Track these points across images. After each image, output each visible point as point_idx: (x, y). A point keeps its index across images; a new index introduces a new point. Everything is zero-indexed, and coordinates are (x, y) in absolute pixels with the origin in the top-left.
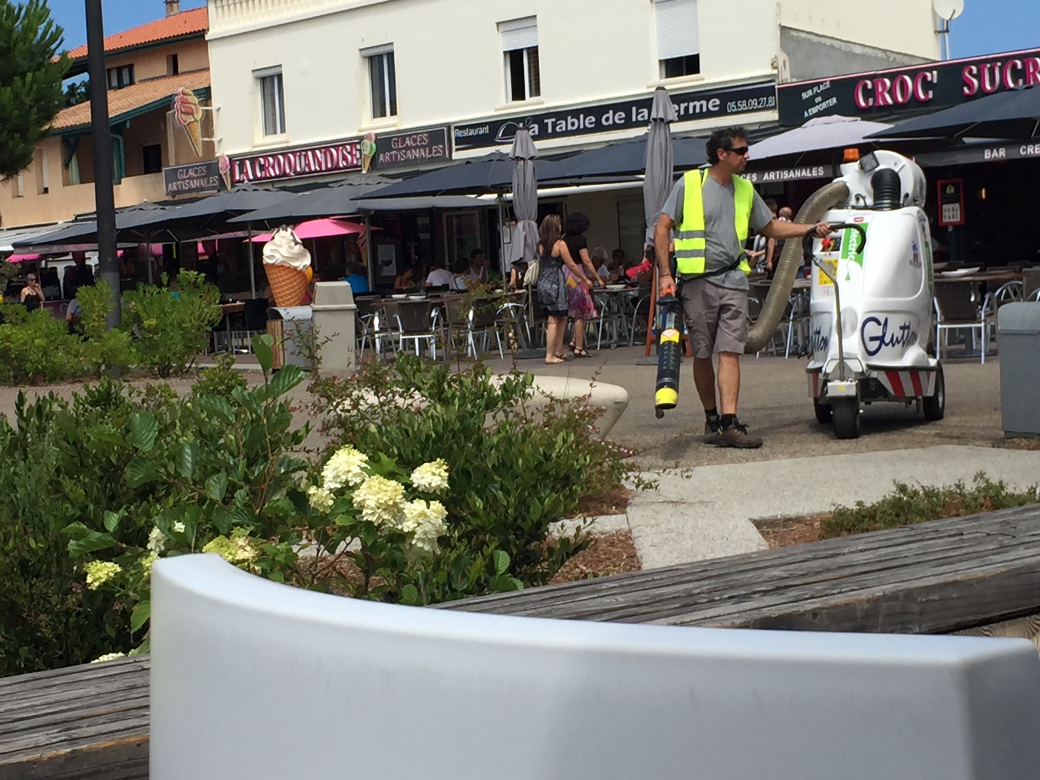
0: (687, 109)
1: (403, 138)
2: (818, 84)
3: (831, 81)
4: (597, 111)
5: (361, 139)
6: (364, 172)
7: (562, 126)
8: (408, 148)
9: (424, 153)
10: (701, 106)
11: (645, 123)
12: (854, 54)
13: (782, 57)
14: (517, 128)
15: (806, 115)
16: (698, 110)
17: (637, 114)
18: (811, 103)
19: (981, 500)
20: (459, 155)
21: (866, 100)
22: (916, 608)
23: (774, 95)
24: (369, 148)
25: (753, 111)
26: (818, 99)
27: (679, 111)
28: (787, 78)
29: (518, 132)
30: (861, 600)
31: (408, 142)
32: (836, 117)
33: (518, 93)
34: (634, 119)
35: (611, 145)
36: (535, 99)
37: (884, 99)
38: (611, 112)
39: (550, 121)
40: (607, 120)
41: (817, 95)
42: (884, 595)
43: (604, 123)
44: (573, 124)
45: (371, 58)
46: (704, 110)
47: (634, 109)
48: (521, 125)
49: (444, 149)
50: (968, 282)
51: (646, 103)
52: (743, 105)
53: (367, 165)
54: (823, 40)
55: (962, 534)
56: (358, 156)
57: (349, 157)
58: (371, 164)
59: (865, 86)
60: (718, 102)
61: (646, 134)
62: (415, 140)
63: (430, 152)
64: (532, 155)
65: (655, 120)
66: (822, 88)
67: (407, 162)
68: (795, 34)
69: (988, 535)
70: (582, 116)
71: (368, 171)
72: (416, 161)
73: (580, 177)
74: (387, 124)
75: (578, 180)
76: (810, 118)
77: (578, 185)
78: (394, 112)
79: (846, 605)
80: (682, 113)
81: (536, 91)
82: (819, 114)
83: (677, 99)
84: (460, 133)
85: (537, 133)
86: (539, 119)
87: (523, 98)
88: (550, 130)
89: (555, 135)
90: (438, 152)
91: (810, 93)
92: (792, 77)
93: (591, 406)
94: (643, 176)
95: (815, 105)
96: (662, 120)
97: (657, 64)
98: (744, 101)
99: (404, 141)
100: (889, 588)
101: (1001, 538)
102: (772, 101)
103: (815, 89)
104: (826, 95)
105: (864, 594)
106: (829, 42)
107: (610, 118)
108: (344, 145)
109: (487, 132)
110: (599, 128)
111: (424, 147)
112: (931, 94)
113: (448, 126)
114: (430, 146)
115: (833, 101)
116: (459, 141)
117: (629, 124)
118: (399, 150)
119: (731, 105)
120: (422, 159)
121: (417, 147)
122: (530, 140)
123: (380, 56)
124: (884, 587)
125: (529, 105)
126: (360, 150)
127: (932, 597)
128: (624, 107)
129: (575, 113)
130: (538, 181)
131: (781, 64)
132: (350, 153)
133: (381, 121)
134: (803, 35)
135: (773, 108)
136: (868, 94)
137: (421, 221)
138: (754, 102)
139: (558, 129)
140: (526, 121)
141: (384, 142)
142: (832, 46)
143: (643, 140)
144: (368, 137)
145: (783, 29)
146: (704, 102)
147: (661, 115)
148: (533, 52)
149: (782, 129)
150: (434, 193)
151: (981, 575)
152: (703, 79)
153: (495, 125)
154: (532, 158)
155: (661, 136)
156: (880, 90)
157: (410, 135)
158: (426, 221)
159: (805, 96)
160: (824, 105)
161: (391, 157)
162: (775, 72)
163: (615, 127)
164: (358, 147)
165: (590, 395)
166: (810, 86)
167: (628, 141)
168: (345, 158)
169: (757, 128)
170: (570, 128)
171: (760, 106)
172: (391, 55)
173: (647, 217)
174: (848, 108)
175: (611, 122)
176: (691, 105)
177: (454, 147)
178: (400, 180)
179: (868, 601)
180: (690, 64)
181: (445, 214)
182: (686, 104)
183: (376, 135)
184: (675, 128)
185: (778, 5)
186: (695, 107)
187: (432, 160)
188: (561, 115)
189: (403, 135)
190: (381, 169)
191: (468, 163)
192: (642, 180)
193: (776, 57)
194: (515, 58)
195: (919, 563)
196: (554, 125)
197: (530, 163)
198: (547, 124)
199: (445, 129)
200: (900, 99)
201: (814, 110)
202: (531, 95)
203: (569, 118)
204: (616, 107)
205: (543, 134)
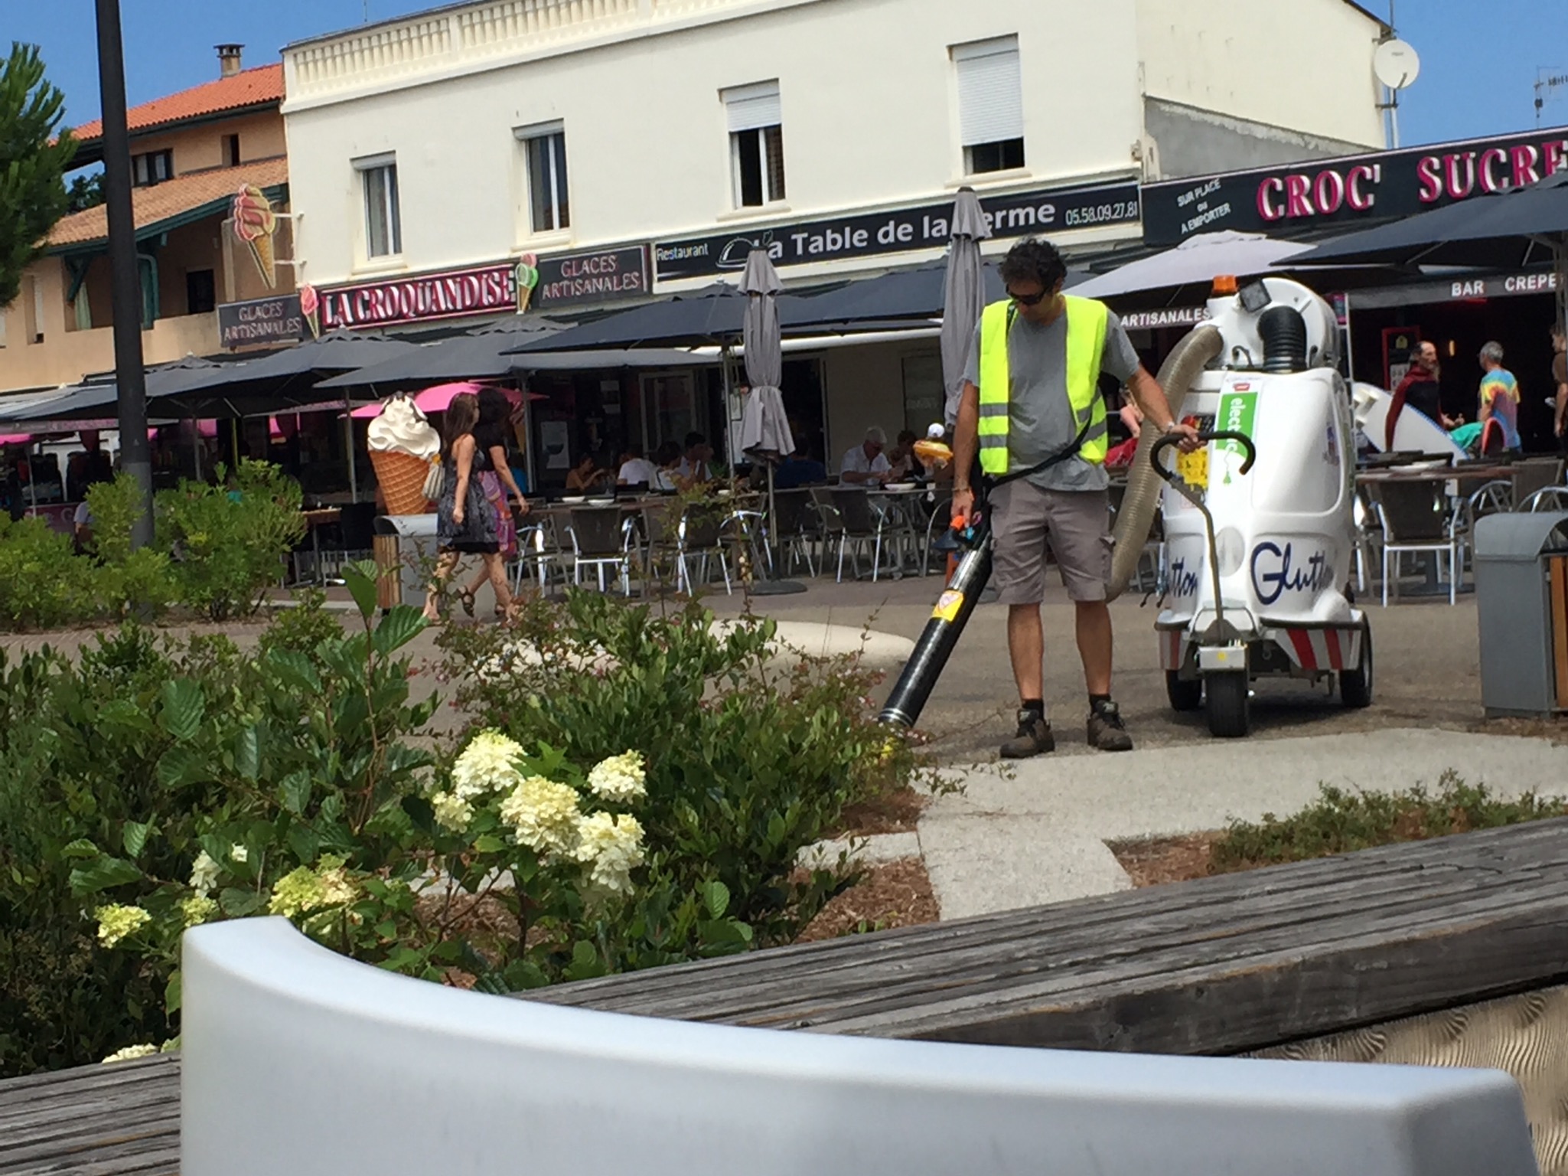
0: (1005, 219)
1: (580, 260)
2: (1201, 184)
3: (1222, 180)
4: (872, 222)
5: (516, 262)
6: (520, 312)
7: (818, 244)
8: (585, 277)
9: (609, 285)
10: (1027, 216)
11: (942, 241)
12: (1256, 138)
13: (1148, 143)
14: (750, 248)
15: (1184, 229)
16: (1022, 222)
17: (931, 227)
18: (1191, 211)
19: (1451, 813)
20: (662, 288)
21: (1274, 208)
22: (1352, 981)
23: (1137, 199)
24: (527, 277)
25: (1105, 223)
26: (1202, 207)
27: (993, 223)
28: (1155, 173)
29: (752, 253)
30: (1268, 970)
31: (587, 267)
32: (1229, 233)
33: (751, 195)
34: (926, 235)
35: (892, 273)
36: (777, 204)
37: (1302, 207)
38: (892, 223)
39: (799, 238)
40: (886, 235)
41: (1200, 200)
42: (1304, 962)
43: (881, 240)
44: (834, 242)
45: (530, 142)
46: (1032, 221)
47: (926, 219)
48: (756, 243)
49: (640, 278)
50: (1429, 482)
51: (945, 211)
52: (1089, 214)
53: (525, 301)
54: (1208, 118)
55: (1422, 868)
56: (511, 288)
57: (498, 290)
58: (530, 300)
59: (1273, 186)
60: (1052, 210)
61: (944, 257)
62: (597, 265)
63: (620, 283)
64: (773, 288)
65: (957, 236)
66: (1208, 189)
67: (585, 299)
68: (1166, 108)
69: (1461, 869)
70: (847, 230)
71: (527, 311)
72: (597, 297)
73: (845, 321)
74: (555, 241)
75: (843, 325)
76: (1190, 234)
77: (842, 333)
78: (564, 223)
79: (1246, 976)
80: (998, 225)
81: (779, 192)
82: (1205, 229)
83: (990, 205)
84: (665, 255)
85: (780, 254)
86: (783, 234)
87: (759, 202)
88: (800, 251)
89: (808, 257)
90: (631, 282)
91: (1190, 197)
92: (1163, 172)
93: (863, 668)
94: (940, 321)
95: (1198, 214)
96: (968, 236)
97: (961, 152)
98: (1092, 209)
99: (579, 267)
100: (1310, 950)
101: (1480, 874)
102: (1133, 208)
103: (1198, 191)
104: (1214, 200)
105: (1275, 960)
106: (1217, 120)
107: (890, 232)
108: (489, 272)
109: (706, 252)
110: (874, 247)
111: (610, 275)
112: (1371, 199)
113: (647, 243)
114: (619, 273)
115: (1225, 209)
116: (663, 266)
117: (918, 242)
118: (573, 279)
119: (1072, 213)
120: (608, 292)
121: (598, 276)
122: (770, 265)
123: (544, 139)
124: (1304, 949)
125: (769, 213)
126: (514, 280)
127: (1376, 965)
128: (912, 216)
129: (838, 225)
130: (783, 326)
131: (1145, 154)
132: (499, 284)
133: (545, 237)
134: (1180, 110)
135: (1135, 219)
136: (1276, 198)
137: (605, 386)
138: (1105, 210)
139: (811, 249)
140: (763, 237)
141: (550, 267)
142: (1222, 127)
143: (940, 266)
144: (527, 260)
145: (1149, 100)
146: (1031, 210)
147: (966, 229)
148: (774, 133)
149: (1149, 250)
150: (625, 345)
151: (1450, 930)
152: (1029, 175)
153: (716, 243)
154: (772, 293)
155: (966, 262)
156: (1295, 192)
157: (589, 258)
158: (615, 386)
159: (1182, 201)
160: (1211, 215)
161: (560, 290)
162: (1138, 164)
163: (897, 246)
164: (511, 274)
165: (861, 652)
166: (1190, 187)
167: (918, 268)
168: (491, 292)
169: (1110, 248)
170: (829, 247)
171: (1115, 216)
172: (559, 137)
173: (946, 382)
174: (1246, 220)
175: (891, 239)
176: (1012, 213)
177: (656, 276)
178: (575, 324)
179: (1280, 969)
180: (1009, 153)
181: (642, 377)
182: (1004, 213)
183: (539, 257)
184: (989, 248)
185: (1142, 64)
186: (1017, 217)
187: (623, 295)
188: (816, 228)
189: (579, 258)
190: (546, 309)
191: (676, 299)
192: (939, 326)
193: (1139, 143)
194: (745, 141)
195: (1354, 912)
196: (806, 243)
197: (770, 300)
198: (795, 241)
199: (642, 248)
200: (1325, 207)
201: (1197, 222)
202: (771, 198)
203: (829, 232)
204: (900, 217)
205: (789, 257)
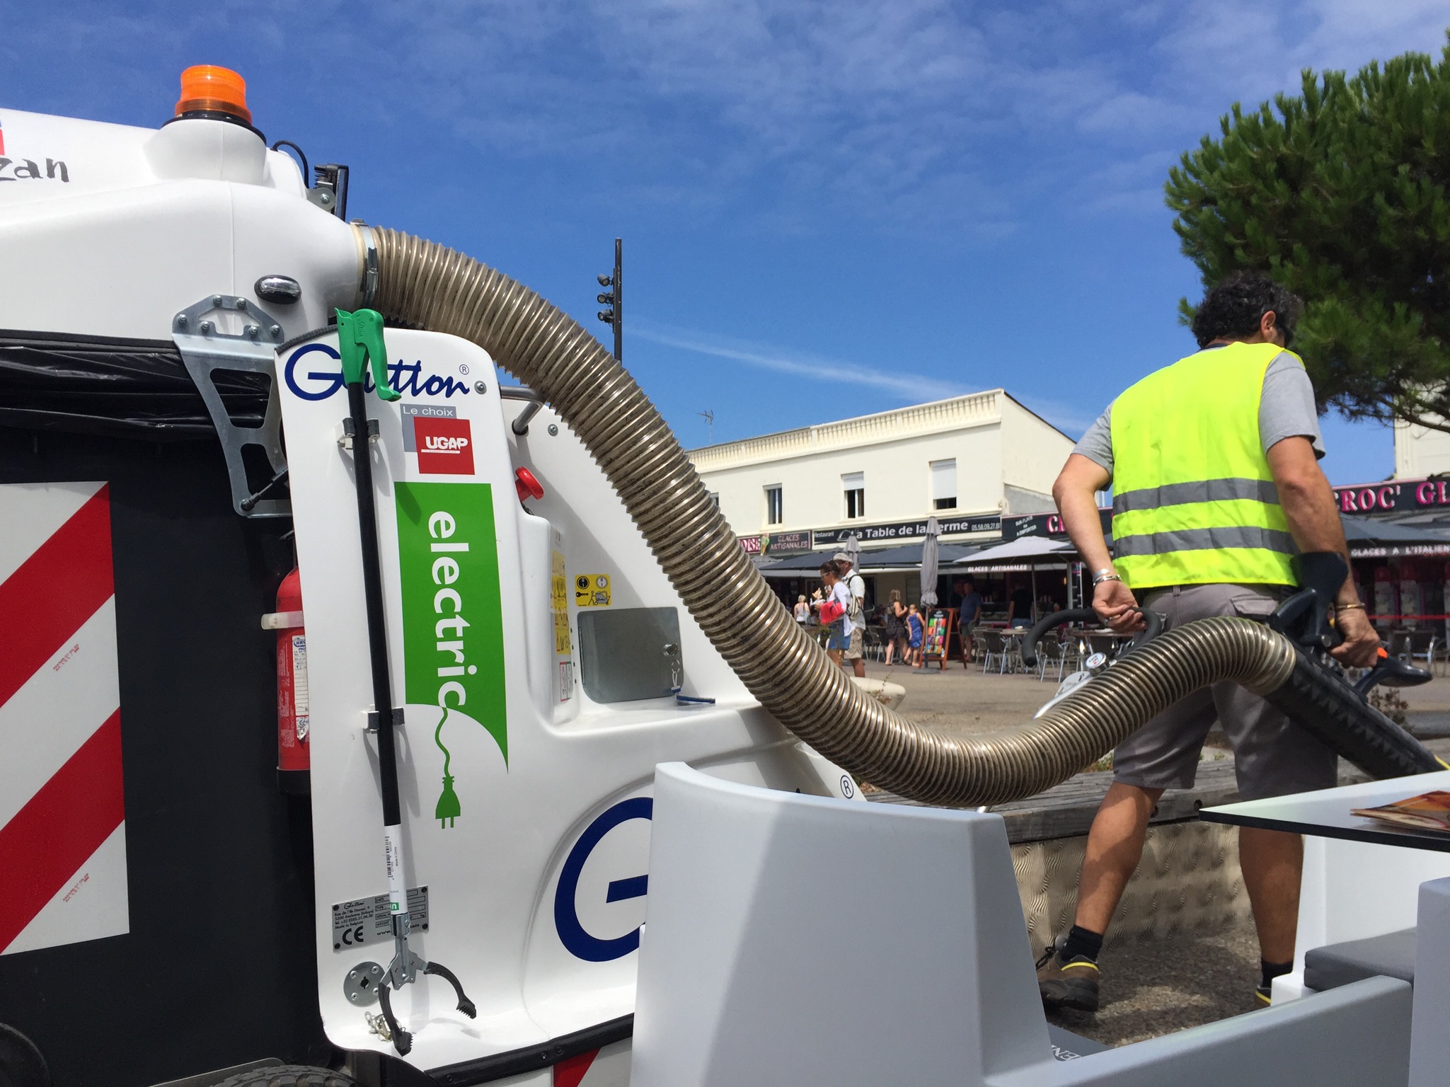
0: (948, 528)
1: (785, 537)
2: (1025, 517)
3: (1033, 517)
4: (897, 527)
5: (761, 536)
6: (762, 555)
7: (876, 534)
8: (787, 542)
9: (796, 546)
10: (957, 527)
11: (923, 535)
12: (1047, 501)
13: (1005, 501)
14: (850, 534)
15: (1018, 534)
16: (955, 529)
17: (920, 529)
18: (1021, 528)
20: (817, 547)
21: (1054, 528)
22: (1051, 822)
23: (999, 522)
24: (765, 541)
25: (987, 530)
26: (1025, 526)
27: (944, 529)
28: (1007, 513)
29: (850, 537)
30: (1019, 816)
31: (788, 539)
32: (1034, 538)
33: (851, 514)
34: (917, 532)
35: (904, 547)
36: (861, 518)
38: (904, 527)
39: (869, 531)
40: (902, 531)
41: (1025, 523)
42: (1033, 813)
43: (900, 533)
44: (882, 533)
45: (769, 491)
46: (959, 528)
47: (918, 526)
48: (852, 533)
49: (808, 544)
51: (925, 523)
52: (981, 527)
53: (764, 550)
54: (1029, 493)
55: (1082, 783)
56: (759, 545)
57: (754, 546)
58: (766, 550)
59: (1053, 520)
60: (966, 525)
61: (924, 542)
62: (792, 538)
63: (800, 545)
64: (857, 550)
65: (928, 534)
66: (1028, 519)
67: (787, 550)
68: (1012, 488)
69: (1097, 784)
70: (887, 529)
71: (764, 554)
72: (791, 550)
73: (885, 564)
74: (777, 528)
75: (884, 565)
76: (1020, 537)
77: (883, 568)
78: (780, 521)
79: (1011, 817)
80: (946, 529)
81: (862, 513)
82: (1025, 535)
83: (942, 522)
84: (817, 535)
85: (861, 537)
86: (863, 529)
87: (854, 517)
88: (869, 536)
89: (872, 538)
90: (804, 545)
91: (1020, 522)
92: (1011, 512)
93: (883, 696)
94: (920, 565)
95: (1023, 529)
96: (932, 535)
97: (932, 501)
98: (982, 525)
99: (785, 538)
100: (1035, 810)
102: (998, 525)
103: (1024, 520)
104: (1030, 524)
105: (1022, 812)
106: (1032, 494)
107: (903, 531)
108: (751, 539)
109: (833, 535)
110: (897, 536)
111: (796, 542)
113: (811, 531)
114: (800, 541)
115: (1034, 527)
116: (817, 539)
117: (914, 534)
118: (782, 543)
119: (974, 527)
120: (795, 548)
121: (792, 542)
122: (856, 540)
123: (774, 491)
124: (1033, 809)
125: (858, 521)
126: (760, 542)
127: (1060, 817)
128: (912, 525)
129: (884, 527)
130: (860, 565)
131: (1004, 505)
132: (755, 543)
133: (773, 526)
134: (1018, 489)
135: (999, 529)
136: (1054, 524)
137: (792, 584)
138: (987, 526)
139: (873, 536)
140: (856, 530)
141: (774, 538)
142: (1034, 497)
143: (921, 545)
144: (765, 535)
145: (1006, 485)
146: (958, 524)
147: (932, 532)
148: (861, 492)
149: (1003, 542)
150: (800, 569)
151: (1089, 806)
152: (958, 511)
153: (837, 532)
154: (857, 552)
155: (932, 543)
157: (789, 535)
158: (796, 583)
159: (1018, 524)
160: (1029, 530)
161: (777, 546)
162: (1000, 509)
163: (906, 536)
164: (759, 540)
165: (882, 690)
166: (1021, 519)
167: (914, 545)
168: (751, 546)
169: (989, 540)
170: (880, 535)
171: (991, 528)
172: (780, 490)
173: (922, 589)
174: (1042, 532)
175: (904, 533)
176: (951, 525)
177: (814, 543)
178: (782, 560)
179: (1024, 815)
180: (951, 503)
181: (806, 581)
182: (948, 525)
183: (770, 534)
184: (941, 538)
185: (1003, 471)
186: (953, 527)
187: (802, 549)
188: (876, 528)
189: (785, 535)
190: (771, 553)
191: (821, 552)
192: (920, 567)
193: (1001, 501)
194: (850, 495)
195: (1055, 797)
196: (871, 533)
197: (856, 555)
198: (867, 533)
199: (809, 532)
201: (1023, 532)
202: (859, 515)
203: (880, 529)
204: (908, 525)
205: (865, 538)
